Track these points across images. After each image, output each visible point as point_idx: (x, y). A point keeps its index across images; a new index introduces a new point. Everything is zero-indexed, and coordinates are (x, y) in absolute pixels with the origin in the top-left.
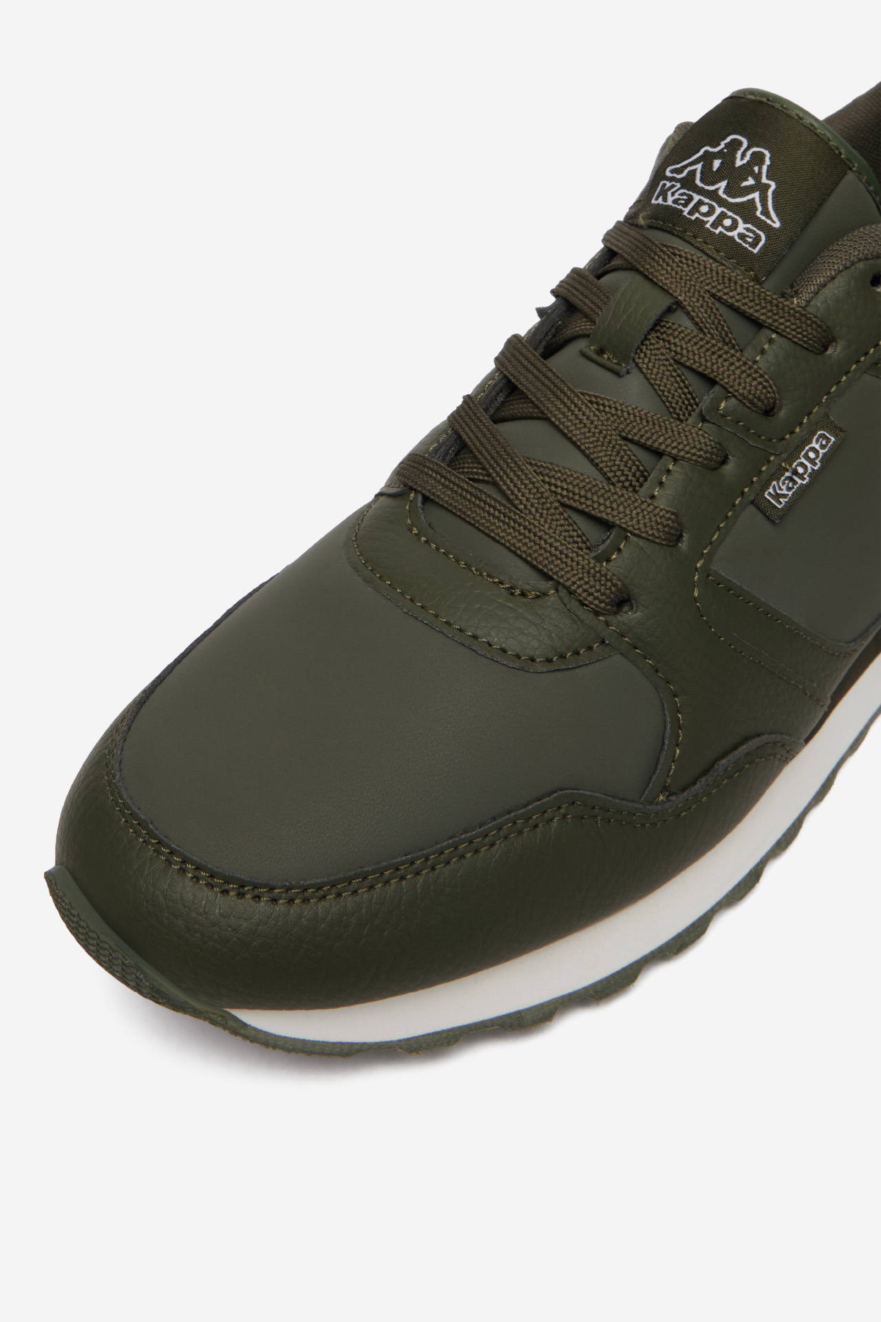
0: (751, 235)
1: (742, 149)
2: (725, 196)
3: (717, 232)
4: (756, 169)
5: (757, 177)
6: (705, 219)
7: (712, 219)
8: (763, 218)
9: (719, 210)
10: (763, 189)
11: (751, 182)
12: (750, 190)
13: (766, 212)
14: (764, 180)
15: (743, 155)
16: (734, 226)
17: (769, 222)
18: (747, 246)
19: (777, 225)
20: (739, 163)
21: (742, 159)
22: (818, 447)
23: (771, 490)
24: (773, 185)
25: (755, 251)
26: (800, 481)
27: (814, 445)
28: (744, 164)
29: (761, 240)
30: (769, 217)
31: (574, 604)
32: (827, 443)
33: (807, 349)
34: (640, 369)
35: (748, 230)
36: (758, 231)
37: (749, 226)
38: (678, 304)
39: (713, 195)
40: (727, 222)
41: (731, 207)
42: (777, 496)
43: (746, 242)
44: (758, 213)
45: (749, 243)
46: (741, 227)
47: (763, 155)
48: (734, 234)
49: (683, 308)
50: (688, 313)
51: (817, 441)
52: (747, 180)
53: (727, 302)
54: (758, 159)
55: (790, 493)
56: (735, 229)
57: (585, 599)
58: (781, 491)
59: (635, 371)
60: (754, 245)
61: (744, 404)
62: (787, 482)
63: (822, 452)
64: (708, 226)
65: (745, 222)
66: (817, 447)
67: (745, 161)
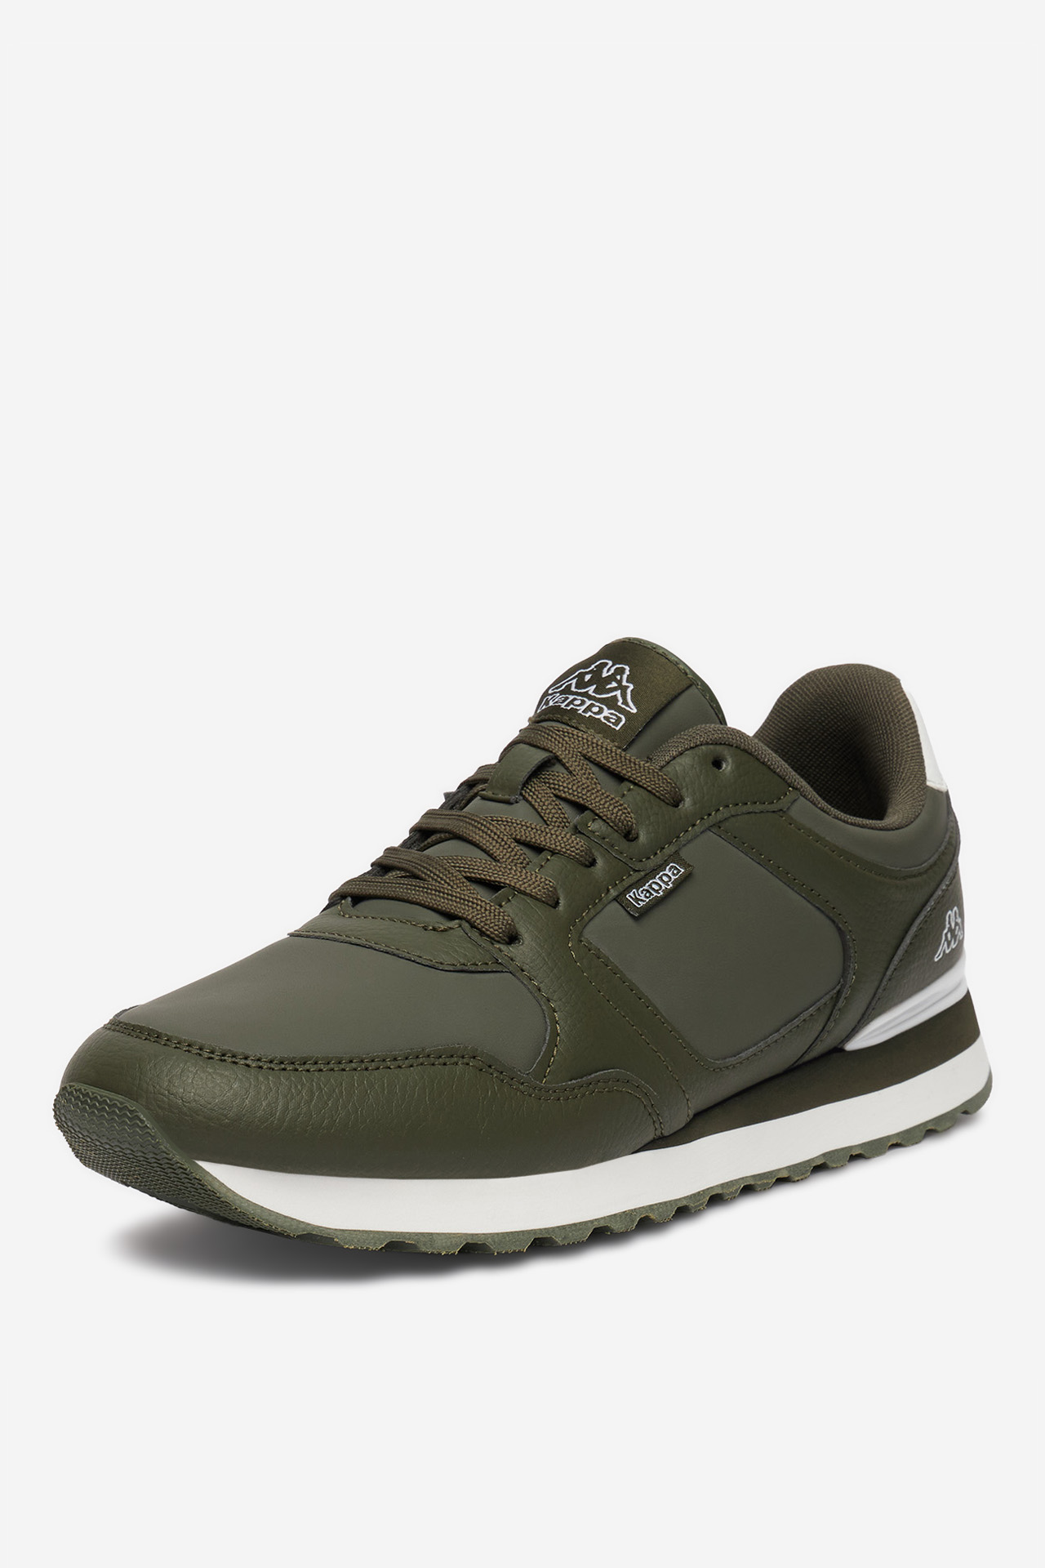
0: (614, 717)
1: (608, 667)
2: (594, 694)
3: (587, 715)
4: (618, 677)
5: (620, 682)
6: (578, 708)
7: (583, 708)
8: (623, 706)
9: (588, 703)
10: (624, 690)
11: (614, 684)
12: (615, 689)
13: (625, 702)
14: (624, 683)
15: (609, 670)
16: (601, 711)
17: (628, 709)
18: (611, 725)
19: (635, 711)
20: (605, 675)
21: (608, 671)
22: (669, 876)
23: (631, 894)
24: (631, 687)
25: (617, 728)
26: (655, 894)
27: (667, 872)
28: (609, 676)
29: (621, 721)
30: (628, 705)
31: (475, 935)
32: (678, 873)
33: (659, 798)
34: (527, 801)
35: (611, 714)
36: (619, 715)
37: (613, 711)
38: (557, 760)
39: (586, 695)
40: (595, 709)
41: (598, 700)
42: (637, 900)
43: (610, 722)
44: (620, 704)
45: (613, 723)
46: (606, 712)
47: (624, 669)
48: (601, 717)
49: (560, 761)
50: (563, 765)
51: (670, 870)
52: (611, 683)
53: (595, 760)
54: (621, 671)
55: (647, 900)
56: (602, 713)
57: (483, 927)
58: (639, 897)
59: (523, 803)
60: (616, 724)
61: (608, 823)
62: (645, 892)
63: (673, 878)
64: (580, 712)
65: (609, 709)
66: (670, 874)
67: (610, 673)
